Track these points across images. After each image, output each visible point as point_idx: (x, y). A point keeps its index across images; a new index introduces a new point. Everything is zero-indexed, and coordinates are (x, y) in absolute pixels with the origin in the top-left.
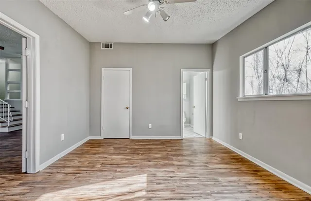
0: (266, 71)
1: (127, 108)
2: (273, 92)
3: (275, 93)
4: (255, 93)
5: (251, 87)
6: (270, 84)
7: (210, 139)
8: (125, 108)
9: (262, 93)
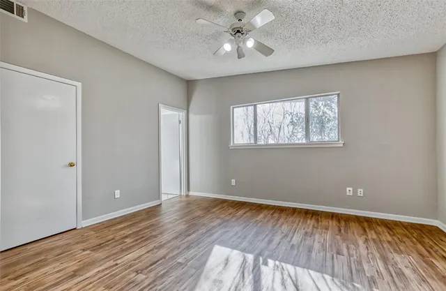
0: (255, 125)
1: (71, 165)
2: (261, 142)
3: (262, 143)
4: (246, 142)
5: (241, 136)
6: (258, 135)
7: (187, 196)
8: (66, 166)
9: (252, 141)
